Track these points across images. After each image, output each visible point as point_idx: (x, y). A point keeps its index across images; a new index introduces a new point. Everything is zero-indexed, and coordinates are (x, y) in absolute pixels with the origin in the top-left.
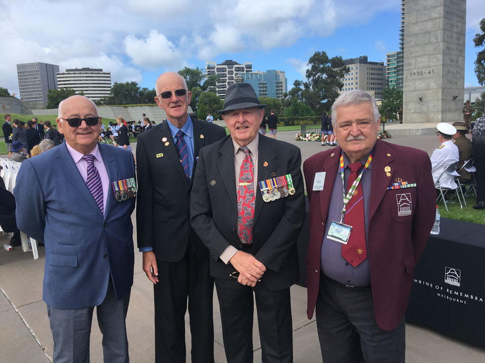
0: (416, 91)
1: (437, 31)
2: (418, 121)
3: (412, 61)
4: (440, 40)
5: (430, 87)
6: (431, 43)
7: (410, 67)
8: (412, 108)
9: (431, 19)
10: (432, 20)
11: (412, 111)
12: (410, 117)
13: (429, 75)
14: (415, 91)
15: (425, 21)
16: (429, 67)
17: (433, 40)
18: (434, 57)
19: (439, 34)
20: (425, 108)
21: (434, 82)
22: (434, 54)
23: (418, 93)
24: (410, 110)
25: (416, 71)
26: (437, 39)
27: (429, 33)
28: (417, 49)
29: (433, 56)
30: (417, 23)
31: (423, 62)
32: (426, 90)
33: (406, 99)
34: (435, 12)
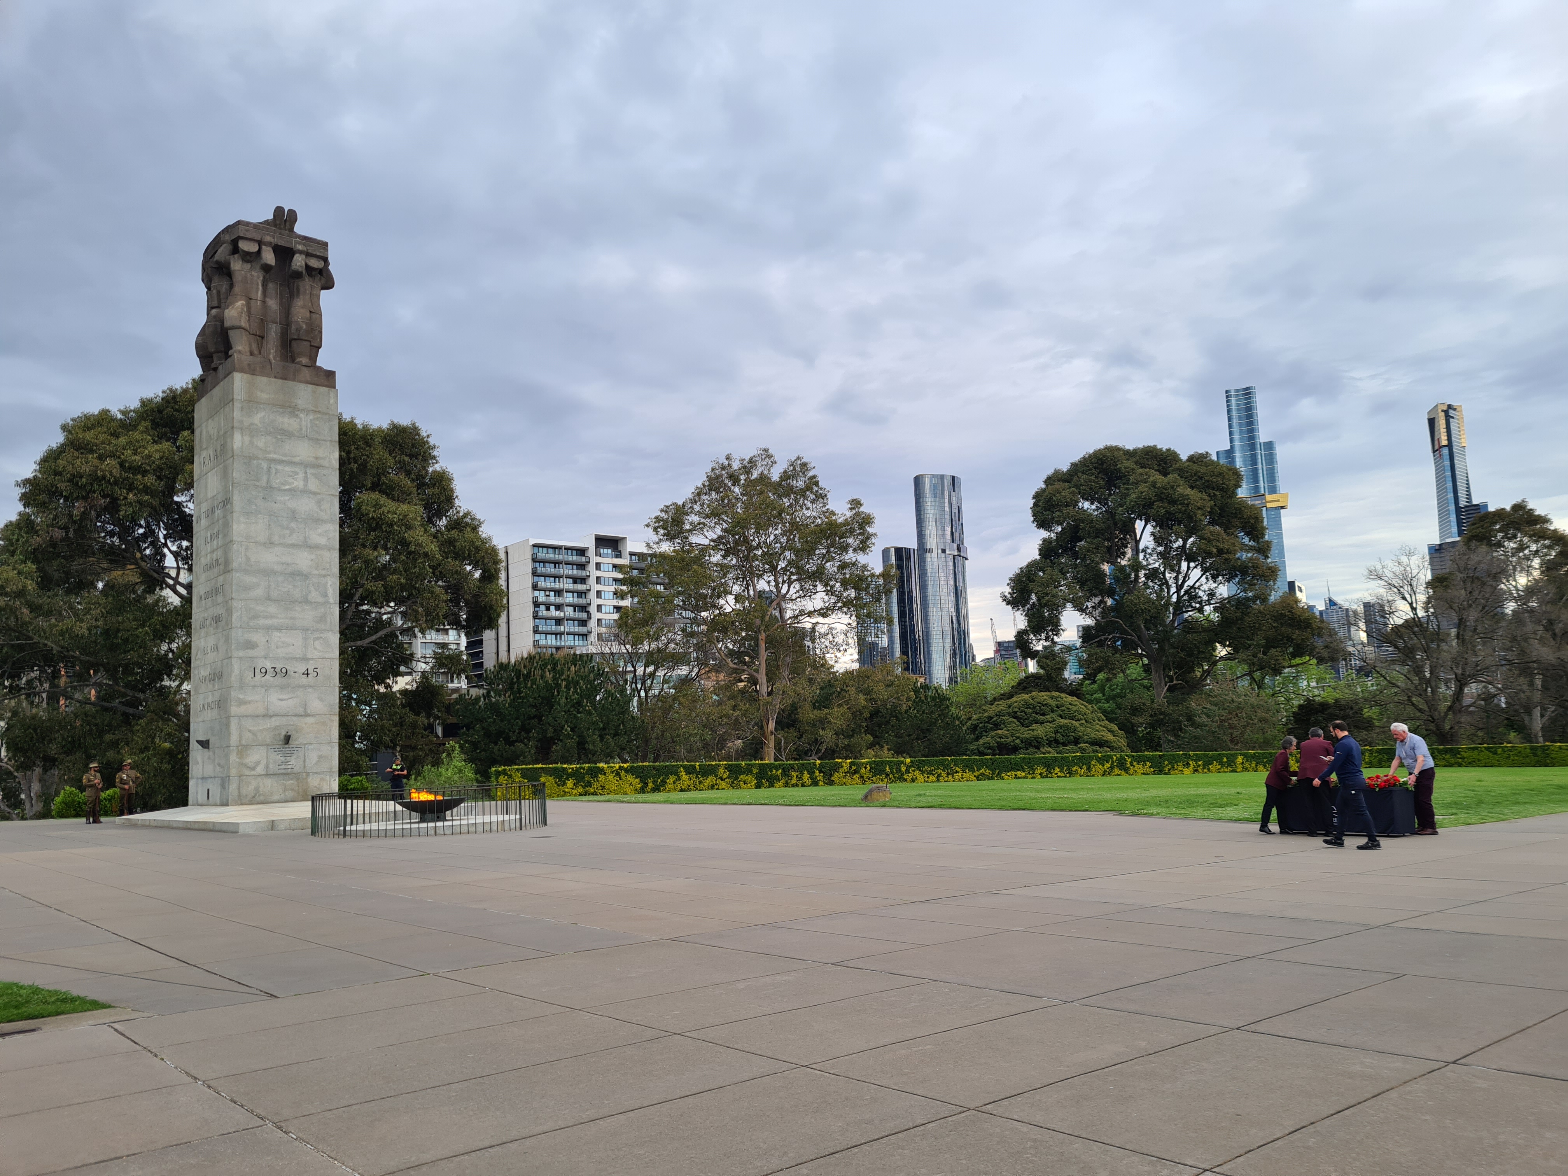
0: (271, 716)
1: (324, 576)
2: (276, 797)
3: (257, 637)
4: (331, 601)
5: (309, 712)
6: (311, 602)
7: (252, 653)
8: (258, 763)
9: (307, 545)
10: (310, 547)
11: (260, 770)
12: (252, 787)
13: (304, 680)
14: (267, 716)
15: (293, 546)
16: (305, 659)
17: (314, 596)
18: (318, 638)
19: (329, 586)
20: (295, 763)
21: (321, 700)
22: (317, 630)
23: (274, 722)
24: (253, 769)
25: (268, 665)
26: (326, 596)
27: (305, 576)
28: (272, 609)
29: (316, 635)
30: (269, 544)
31: (289, 645)
32: (296, 716)
33: (240, 737)
34: (320, 531)
